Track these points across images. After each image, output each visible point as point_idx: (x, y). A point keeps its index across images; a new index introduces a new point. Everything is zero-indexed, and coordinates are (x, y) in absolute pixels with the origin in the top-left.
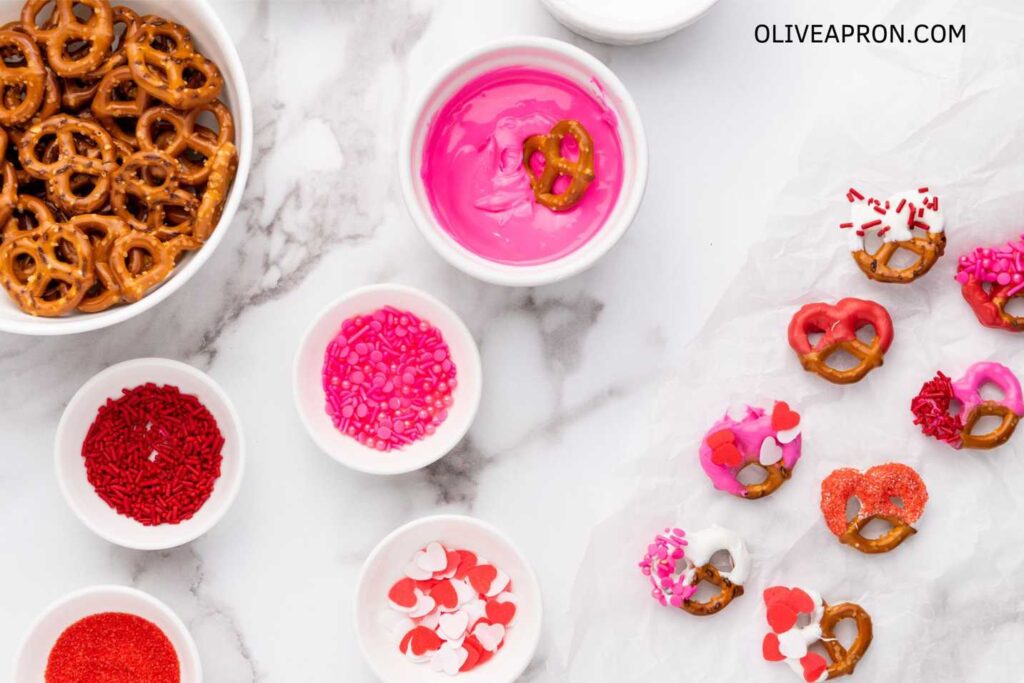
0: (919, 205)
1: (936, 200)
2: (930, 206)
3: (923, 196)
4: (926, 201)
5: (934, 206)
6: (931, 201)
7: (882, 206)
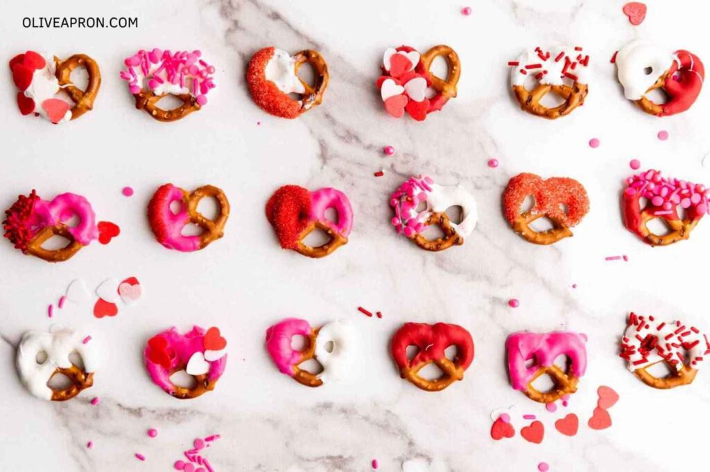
0: (573, 59)
1: (587, 58)
2: (581, 62)
3: (578, 53)
4: (579, 57)
5: (585, 62)
6: (583, 58)
7: (544, 54)
